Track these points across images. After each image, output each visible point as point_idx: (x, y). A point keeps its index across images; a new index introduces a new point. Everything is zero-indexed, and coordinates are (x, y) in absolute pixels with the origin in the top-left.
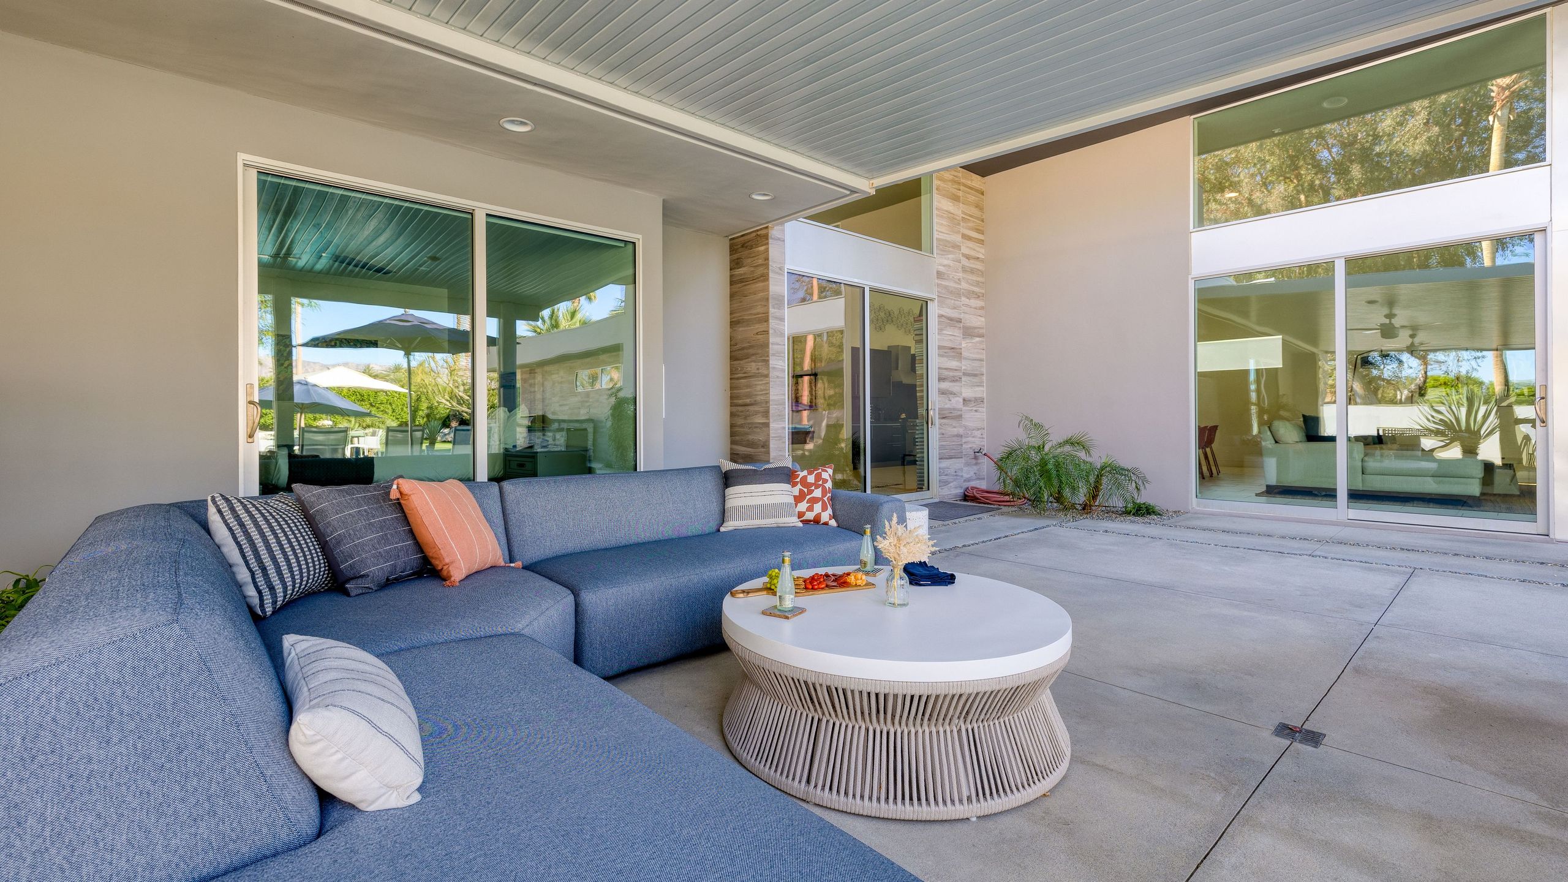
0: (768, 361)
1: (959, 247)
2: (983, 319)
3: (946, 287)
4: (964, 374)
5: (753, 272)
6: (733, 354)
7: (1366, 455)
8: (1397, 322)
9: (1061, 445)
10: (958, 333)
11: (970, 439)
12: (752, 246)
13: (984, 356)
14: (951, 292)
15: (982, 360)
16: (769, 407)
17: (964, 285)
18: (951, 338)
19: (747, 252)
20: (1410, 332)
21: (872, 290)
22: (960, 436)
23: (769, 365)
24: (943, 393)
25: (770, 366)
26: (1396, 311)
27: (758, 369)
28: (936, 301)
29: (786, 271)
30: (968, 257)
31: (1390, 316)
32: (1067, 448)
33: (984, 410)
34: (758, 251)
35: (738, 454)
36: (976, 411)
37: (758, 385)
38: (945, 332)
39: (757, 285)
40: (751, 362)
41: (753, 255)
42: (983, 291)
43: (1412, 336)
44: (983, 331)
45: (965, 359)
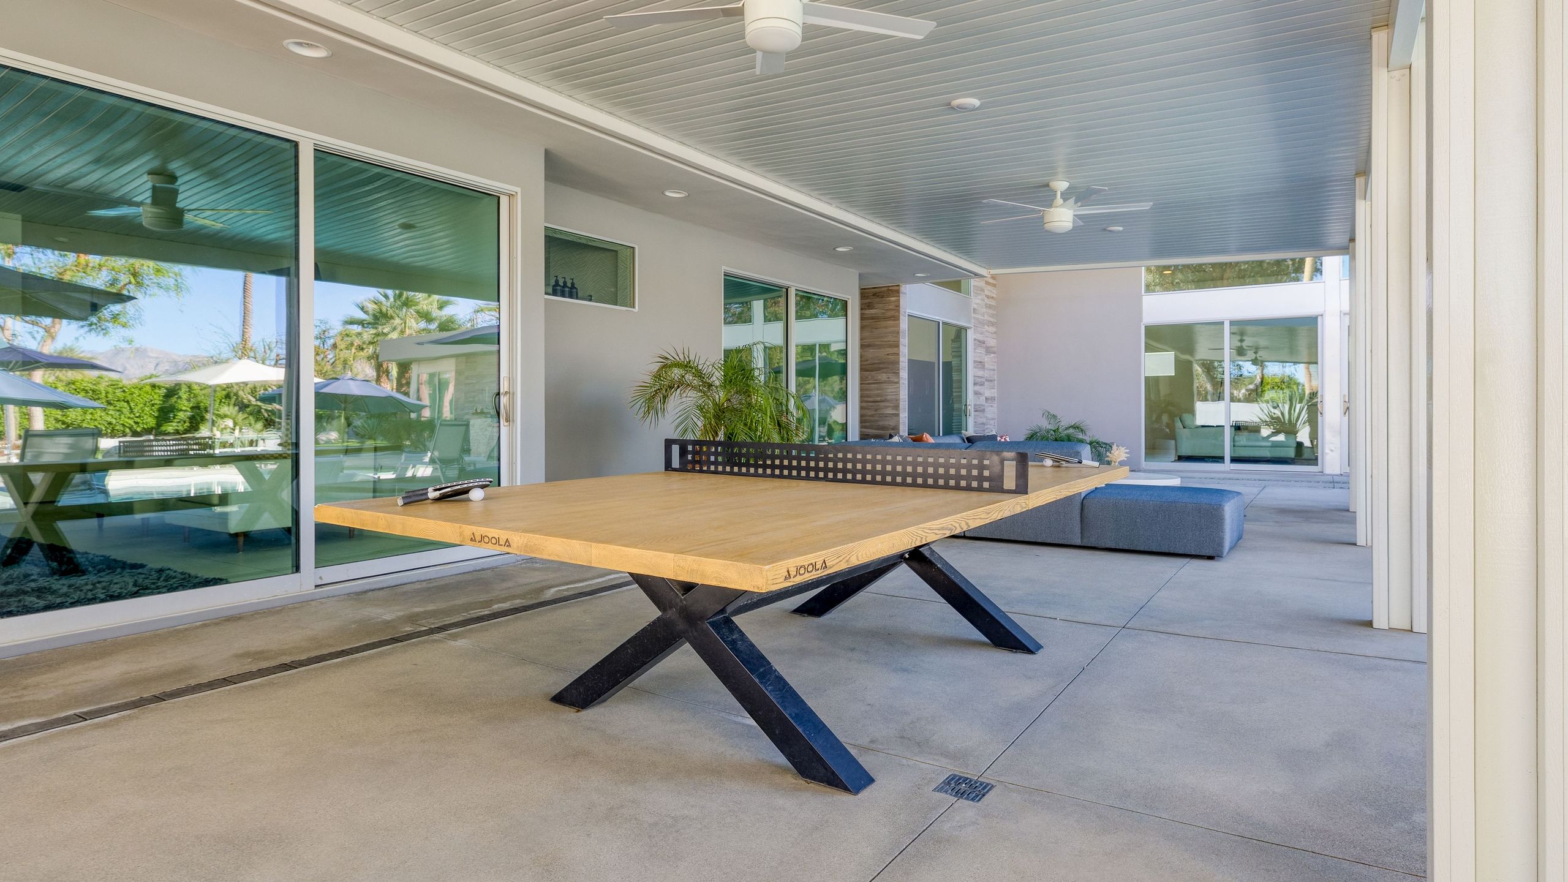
0: (899, 373)
1: (982, 290)
2: (995, 341)
3: (978, 319)
4: (987, 380)
5: (883, 313)
6: (863, 367)
7: (1235, 435)
8: (1244, 344)
9: (1067, 429)
10: (983, 351)
11: (989, 426)
12: (883, 296)
13: (995, 368)
14: (980, 322)
15: (994, 370)
16: (899, 403)
17: (986, 317)
18: (980, 355)
19: (877, 300)
20: (1254, 350)
21: (944, 323)
22: (983, 424)
23: (899, 376)
24: (976, 394)
25: (901, 376)
26: (1244, 338)
27: (888, 378)
28: (972, 329)
29: (907, 314)
30: (988, 297)
31: (1242, 341)
32: (1071, 431)
33: (996, 405)
34: (889, 300)
35: (868, 435)
36: (992, 406)
37: (888, 388)
38: (977, 351)
39: (888, 323)
40: (882, 373)
41: (884, 302)
42: (995, 321)
43: (1256, 353)
44: (995, 349)
45: (987, 369)
